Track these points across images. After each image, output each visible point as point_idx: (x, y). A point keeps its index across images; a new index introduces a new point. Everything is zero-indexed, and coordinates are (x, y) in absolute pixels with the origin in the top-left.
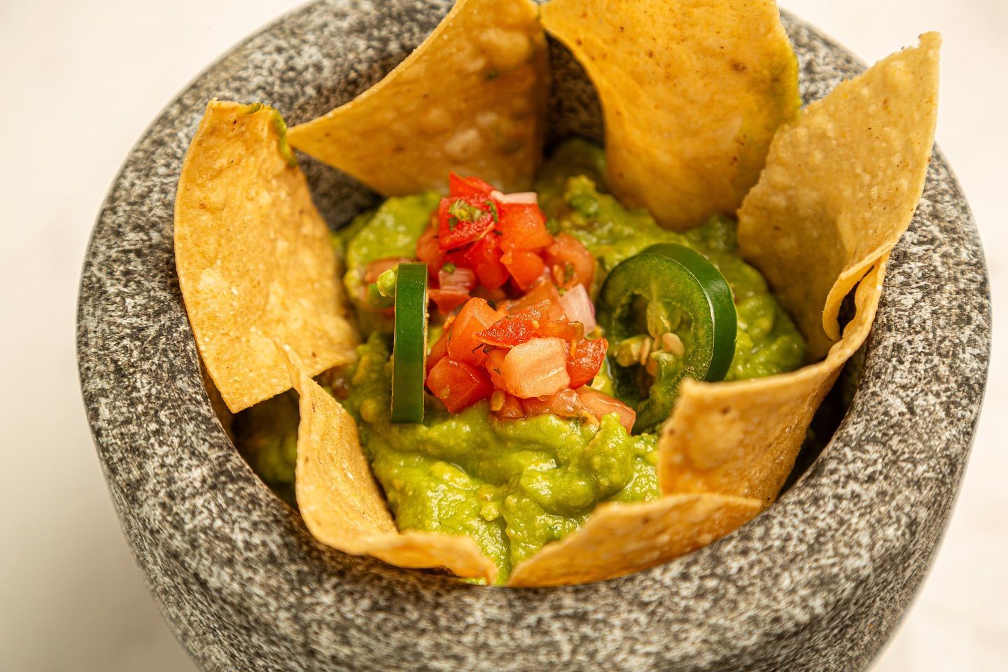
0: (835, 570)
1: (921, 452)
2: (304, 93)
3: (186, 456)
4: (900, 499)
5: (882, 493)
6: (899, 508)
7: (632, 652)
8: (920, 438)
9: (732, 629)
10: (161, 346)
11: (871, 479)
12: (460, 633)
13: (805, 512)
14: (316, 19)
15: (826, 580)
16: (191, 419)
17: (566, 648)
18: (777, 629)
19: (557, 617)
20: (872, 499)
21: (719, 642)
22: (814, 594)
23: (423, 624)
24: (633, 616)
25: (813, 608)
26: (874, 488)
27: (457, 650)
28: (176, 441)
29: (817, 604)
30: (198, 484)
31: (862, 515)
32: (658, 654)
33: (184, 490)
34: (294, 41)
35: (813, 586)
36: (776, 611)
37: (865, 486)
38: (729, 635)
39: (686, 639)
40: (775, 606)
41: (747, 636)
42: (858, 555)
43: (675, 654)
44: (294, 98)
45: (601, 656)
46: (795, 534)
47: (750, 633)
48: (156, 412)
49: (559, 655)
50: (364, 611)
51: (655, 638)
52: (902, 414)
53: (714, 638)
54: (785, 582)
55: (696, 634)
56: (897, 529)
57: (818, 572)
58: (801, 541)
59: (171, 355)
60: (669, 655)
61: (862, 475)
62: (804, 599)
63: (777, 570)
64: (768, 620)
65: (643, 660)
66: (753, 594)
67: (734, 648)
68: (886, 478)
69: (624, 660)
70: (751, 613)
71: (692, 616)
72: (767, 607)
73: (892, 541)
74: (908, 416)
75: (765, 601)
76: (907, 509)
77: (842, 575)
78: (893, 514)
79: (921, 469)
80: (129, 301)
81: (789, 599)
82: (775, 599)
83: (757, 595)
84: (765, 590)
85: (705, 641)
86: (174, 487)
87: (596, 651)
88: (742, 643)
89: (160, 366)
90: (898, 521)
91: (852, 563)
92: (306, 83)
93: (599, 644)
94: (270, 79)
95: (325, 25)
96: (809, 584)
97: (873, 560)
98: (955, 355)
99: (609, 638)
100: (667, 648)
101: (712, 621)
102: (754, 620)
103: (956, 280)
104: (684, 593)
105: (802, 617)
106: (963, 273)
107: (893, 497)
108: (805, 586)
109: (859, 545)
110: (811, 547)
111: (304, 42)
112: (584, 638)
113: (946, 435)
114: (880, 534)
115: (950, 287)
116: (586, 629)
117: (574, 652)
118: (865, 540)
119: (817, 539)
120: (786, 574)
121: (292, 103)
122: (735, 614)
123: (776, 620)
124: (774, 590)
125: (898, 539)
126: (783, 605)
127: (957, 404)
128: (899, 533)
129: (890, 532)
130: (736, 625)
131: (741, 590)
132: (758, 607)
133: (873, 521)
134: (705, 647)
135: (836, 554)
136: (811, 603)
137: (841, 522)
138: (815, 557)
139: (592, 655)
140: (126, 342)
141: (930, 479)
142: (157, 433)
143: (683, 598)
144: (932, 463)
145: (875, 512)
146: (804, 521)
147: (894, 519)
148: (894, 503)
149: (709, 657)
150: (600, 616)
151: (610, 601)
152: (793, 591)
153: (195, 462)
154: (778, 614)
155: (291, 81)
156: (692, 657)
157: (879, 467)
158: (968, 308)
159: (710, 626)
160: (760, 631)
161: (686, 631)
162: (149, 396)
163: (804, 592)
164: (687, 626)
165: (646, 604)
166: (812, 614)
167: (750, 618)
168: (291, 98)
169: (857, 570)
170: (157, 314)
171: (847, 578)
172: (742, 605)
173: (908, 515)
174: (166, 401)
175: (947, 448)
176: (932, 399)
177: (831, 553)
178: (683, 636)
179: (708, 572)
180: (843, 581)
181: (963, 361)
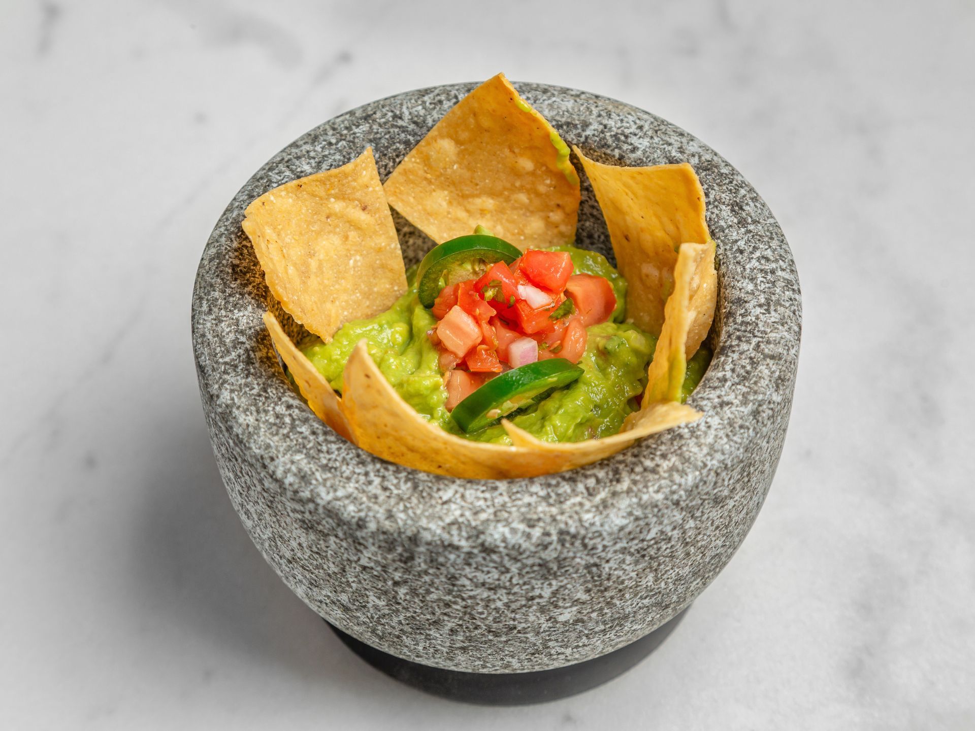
0: (314, 482)
1: (415, 513)
2: (613, 150)
3: (317, 160)
4: (376, 507)
5: (376, 497)
6: (369, 509)
7: (232, 391)
8: (424, 511)
9: (259, 437)
10: (392, 130)
11: (385, 489)
12: (226, 308)
13: (351, 459)
14: (674, 139)
15: (306, 479)
16: (344, 156)
17: (227, 359)
18: (267, 461)
19: (247, 350)
20: (370, 492)
21: (250, 433)
22: (295, 475)
23: (228, 291)
24: (256, 386)
25: (286, 477)
26: (379, 491)
27: (216, 310)
28: (327, 153)
29: (290, 479)
30: (299, 170)
31: (357, 488)
32: (234, 403)
33: (294, 165)
34: (650, 133)
35: (299, 472)
36: (277, 457)
37: (379, 487)
38: (255, 437)
39: (247, 415)
40: (280, 456)
41: (257, 446)
42: (328, 493)
43: (236, 412)
44: (606, 145)
45: (226, 377)
46: (333, 456)
47: (260, 448)
48: (344, 140)
49: (222, 357)
50: (231, 262)
51: (243, 399)
52: (441, 498)
53: (251, 429)
54: (298, 457)
55: (251, 420)
56: (354, 511)
57: (309, 473)
58: (329, 460)
59: (387, 136)
60: (234, 410)
61: (386, 484)
62: (289, 470)
63: (305, 451)
64: (270, 454)
65: (228, 398)
66: (285, 442)
67: (249, 443)
68: (389, 497)
69: (226, 389)
70: (272, 444)
71: (263, 415)
72: (279, 451)
73: (345, 510)
74: (440, 501)
75: (281, 449)
76: (371, 514)
77: (312, 487)
78: (363, 506)
79: (402, 516)
80: (420, 107)
81: (287, 461)
82: (284, 454)
83: (284, 444)
84: (289, 448)
85: (248, 426)
86: (294, 160)
87: (229, 374)
88: (253, 445)
89: (377, 133)
90: (360, 511)
91: (322, 491)
92: (620, 148)
93: (233, 374)
94: (614, 129)
95: (670, 144)
96: (300, 470)
97: (329, 503)
98: (498, 521)
99: (239, 378)
100: (238, 408)
101: (262, 425)
102: (268, 447)
103: (562, 513)
104: (278, 408)
105: (279, 474)
106: (571, 517)
107: (376, 503)
108: (297, 468)
109: (335, 490)
110: (327, 465)
111: (652, 138)
112: (236, 366)
113: (432, 526)
114: (347, 502)
115: (554, 510)
116: (241, 366)
117: (226, 363)
118: (340, 493)
119: (332, 468)
120: (303, 456)
121: (603, 147)
122: (270, 436)
123: (272, 459)
124: (290, 452)
125: (349, 514)
126: (282, 459)
127: (460, 529)
128: (353, 514)
129: (351, 508)
130: (262, 438)
131: (286, 436)
132: (277, 446)
133: (354, 495)
134: (245, 427)
135: (325, 480)
136: (289, 475)
137: (348, 479)
138: (320, 469)
139: (225, 372)
140: (390, 114)
141: (397, 523)
142: (330, 144)
143: (274, 408)
144: (409, 522)
145: (360, 495)
146: (344, 459)
147: (360, 507)
148: (371, 505)
149: (240, 431)
150: (252, 371)
151: (264, 373)
152: (293, 462)
153: (314, 165)
154: (275, 458)
155: (617, 139)
156: (237, 422)
157: (395, 492)
158: (541, 524)
159: (258, 425)
160: (263, 453)
161: (251, 413)
162: (354, 133)
163: (294, 468)
164: (255, 413)
165: (266, 391)
166: (283, 478)
167: (269, 444)
168: (606, 144)
169: (319, 495)
170: (415, 123)
171: (312, 491)
172: (276, 438)
173: (367, 516)
174: (353, 142)
175: (425, 529)
176: (458, 513)
177: (324, 476)
178: (248, 413)
179: (295, 417)
180: (309, 489)
181: (495, 527)
